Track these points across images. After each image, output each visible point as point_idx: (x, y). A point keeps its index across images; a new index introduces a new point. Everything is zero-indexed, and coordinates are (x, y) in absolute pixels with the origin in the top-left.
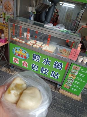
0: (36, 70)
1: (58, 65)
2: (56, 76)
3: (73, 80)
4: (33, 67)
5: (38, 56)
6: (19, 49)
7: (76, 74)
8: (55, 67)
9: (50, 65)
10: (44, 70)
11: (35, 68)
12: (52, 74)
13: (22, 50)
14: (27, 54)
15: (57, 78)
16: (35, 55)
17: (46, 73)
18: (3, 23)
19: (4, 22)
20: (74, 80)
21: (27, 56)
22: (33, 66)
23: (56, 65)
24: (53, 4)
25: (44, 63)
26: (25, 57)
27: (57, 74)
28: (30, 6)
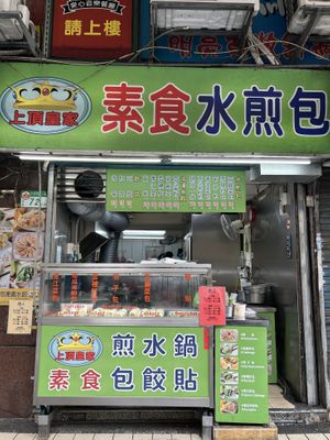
0: (129, 386)
1: (186, 345)
2: (190, 381)
3: (234, 375)
4: (117, 381)
5: (128, 336)
6: (71, 334)
7: (235, 353)
8: (179, 354)
9: (163, 353)
10: (153, 375)
11: (124, 381)
12: (177, 379)
13: (81, 334)
14: (95, 342)
15: (194, 388)
16: (119, 336)
17: (159, 385)
18: (11, 287)
19: (14, 284)
20: (237, 375)
21: (96, 348)
22: (117, 377)
23: (179, 346)
24: (113, 235)
25: (149, 353)
26: (90, 356)
27: (191, 375)
28: (70, 242)
